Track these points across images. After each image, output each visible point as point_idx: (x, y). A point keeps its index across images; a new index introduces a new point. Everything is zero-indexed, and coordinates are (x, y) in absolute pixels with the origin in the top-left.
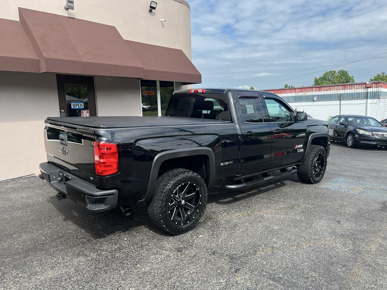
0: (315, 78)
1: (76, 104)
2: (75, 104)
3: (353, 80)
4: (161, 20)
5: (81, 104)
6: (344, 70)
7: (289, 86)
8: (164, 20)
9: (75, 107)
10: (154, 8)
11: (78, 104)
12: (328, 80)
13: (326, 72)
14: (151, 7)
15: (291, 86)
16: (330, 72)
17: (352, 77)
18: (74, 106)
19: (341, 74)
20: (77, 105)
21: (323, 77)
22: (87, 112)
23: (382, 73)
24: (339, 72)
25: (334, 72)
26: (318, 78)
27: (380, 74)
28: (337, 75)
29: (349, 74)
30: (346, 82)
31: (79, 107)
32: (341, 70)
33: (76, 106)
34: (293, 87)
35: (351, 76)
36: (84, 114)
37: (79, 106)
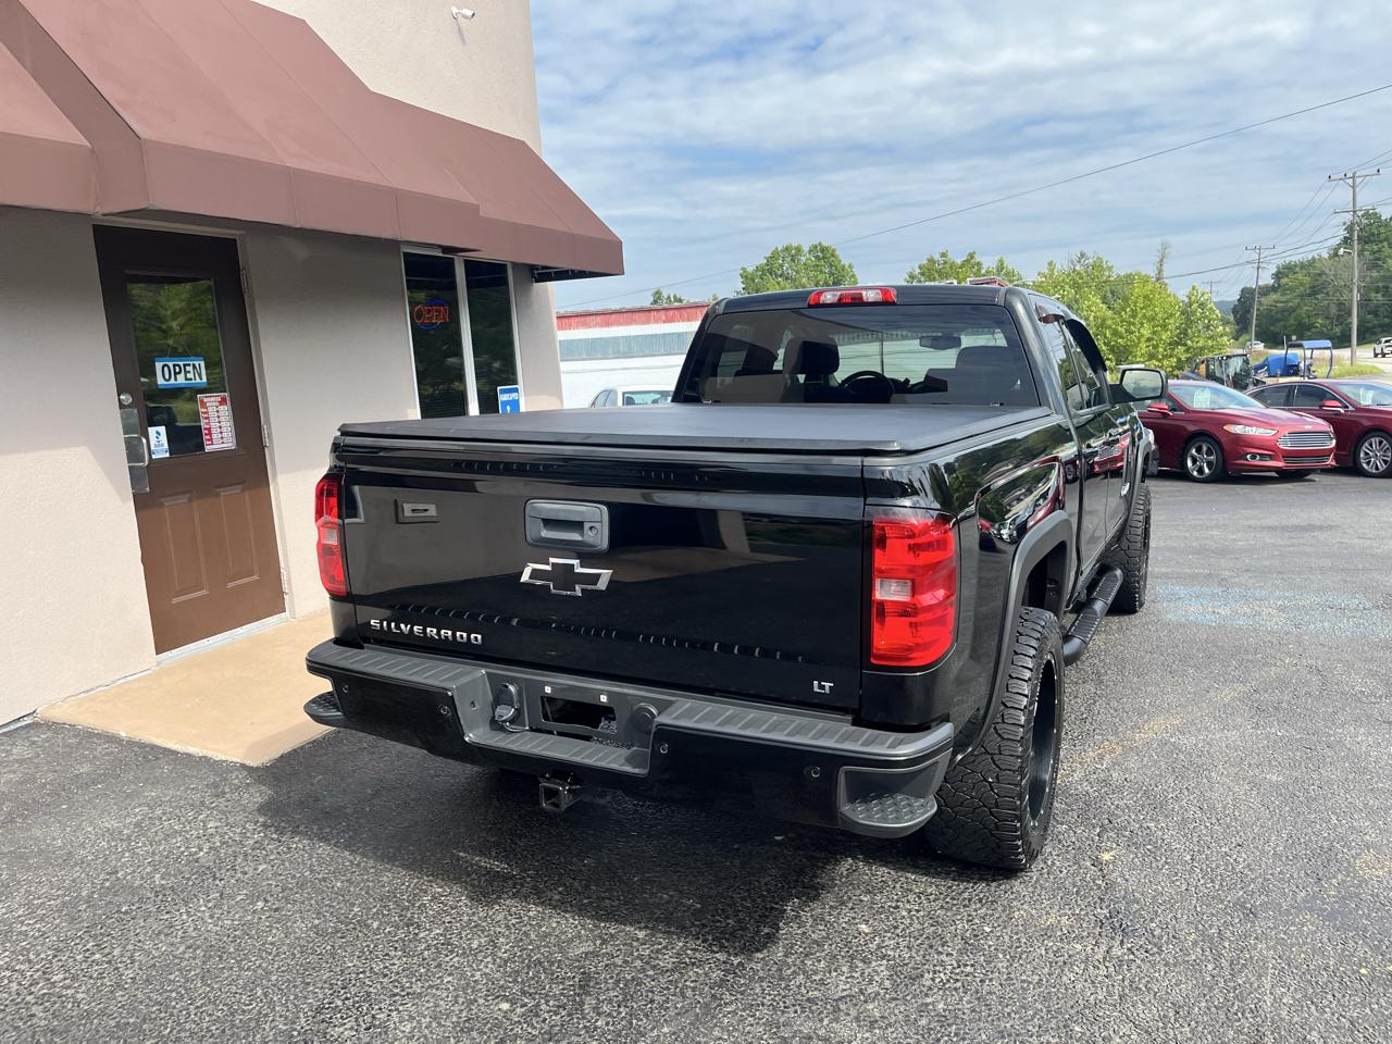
0: (743, 269)
1: (174, 365)
2: (171, 364)
3: (853, 276)
4: (455, 10)
5: (194, 366)
6: (825, 244)
7: (669, 297)
8: (470, 13)
9: (172, 381)
11: (181, 364)
12: (781, 276)
13: (773, 249)
15: (675, 296)
16: (787, 249)
17: (850, 266)
18: (167, 377)
19: (817, 257)
20: (177, 370)
21: (767, 265)
22: (223, 402)
23: (943, 255)
24: (810, 251)
25: (798, 249)
26: (750, 269)
27: (937, 257)
28: (807, 259)
29: (840, 258)
30: (834, 284)
31: (186, 379)
32: (816, 242)
33: (176, 374)
34: (680, 301)
35: (845, 262)
36: (210, 409)
37: (189, 376)
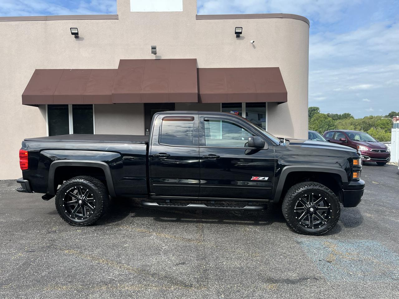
4: (251, 42)
10: (241, 33)
14: (236, 33)
